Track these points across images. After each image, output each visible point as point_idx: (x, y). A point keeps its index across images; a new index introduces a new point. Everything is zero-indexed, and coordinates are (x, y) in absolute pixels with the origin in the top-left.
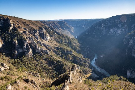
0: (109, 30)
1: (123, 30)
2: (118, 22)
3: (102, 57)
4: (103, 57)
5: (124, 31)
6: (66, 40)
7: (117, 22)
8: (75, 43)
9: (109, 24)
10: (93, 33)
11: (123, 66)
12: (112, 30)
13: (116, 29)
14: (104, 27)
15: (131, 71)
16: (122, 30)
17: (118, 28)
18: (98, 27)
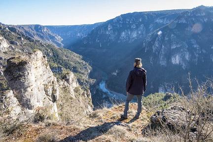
0: (119, 34)
1: (140, 32)
2: (131, 22)
3: (115, 74)
4: (118, 74)
5: (141, 34)
6: (47, 50)
7: (129, 22)
8: (65, 56)
9: (118, 26)
10: (95, 41)
11: (151, 83)
12: (123, 33)
13: (129, 33)
14: (111, 30)
15: (165, 88)
16: (138, 33)
17: (132, 30)
18: (102, 31)
